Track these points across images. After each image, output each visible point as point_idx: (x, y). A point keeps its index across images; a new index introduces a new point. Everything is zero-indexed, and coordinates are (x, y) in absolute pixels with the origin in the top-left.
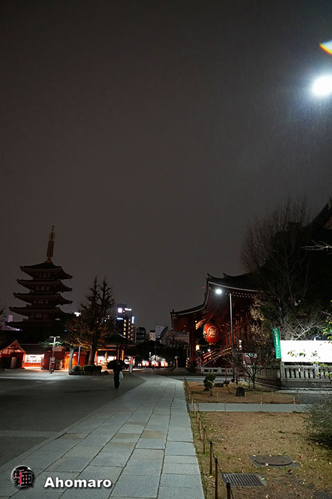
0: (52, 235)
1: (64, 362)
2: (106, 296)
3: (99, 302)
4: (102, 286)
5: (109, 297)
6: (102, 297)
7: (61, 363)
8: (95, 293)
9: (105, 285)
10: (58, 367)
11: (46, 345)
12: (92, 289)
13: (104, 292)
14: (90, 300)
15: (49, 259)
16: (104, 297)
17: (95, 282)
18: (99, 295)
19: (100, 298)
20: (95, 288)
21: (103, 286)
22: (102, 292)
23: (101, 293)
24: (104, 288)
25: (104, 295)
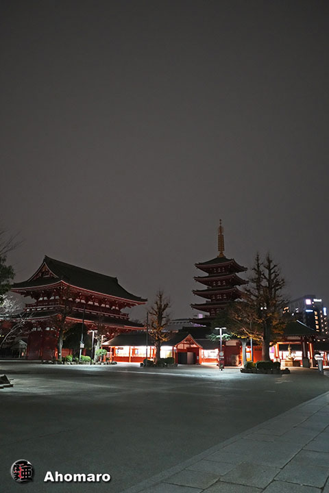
0: (221, 229)
1: (240, 357)
2: (273, 276)
3: (264, 283)
4: (266, 263)
5: (276, 276)
6: (267, 276)
7: (238, 359)
8: (259, 273)
9: (270, 262)
10: (235, 363)
11: (213, 338)
12: (254, 269)
13: (270, 270)
14: (255, 282)
15: (221, 253)
16: (270, 277)
17: (258, 260)
18: (263, 274)
19: (265, 278)
20: (258, 267)
21: (268, 264)
22: (268, 271)
23: (266, 272)
24: (269, 266)
25: (270, 274)
